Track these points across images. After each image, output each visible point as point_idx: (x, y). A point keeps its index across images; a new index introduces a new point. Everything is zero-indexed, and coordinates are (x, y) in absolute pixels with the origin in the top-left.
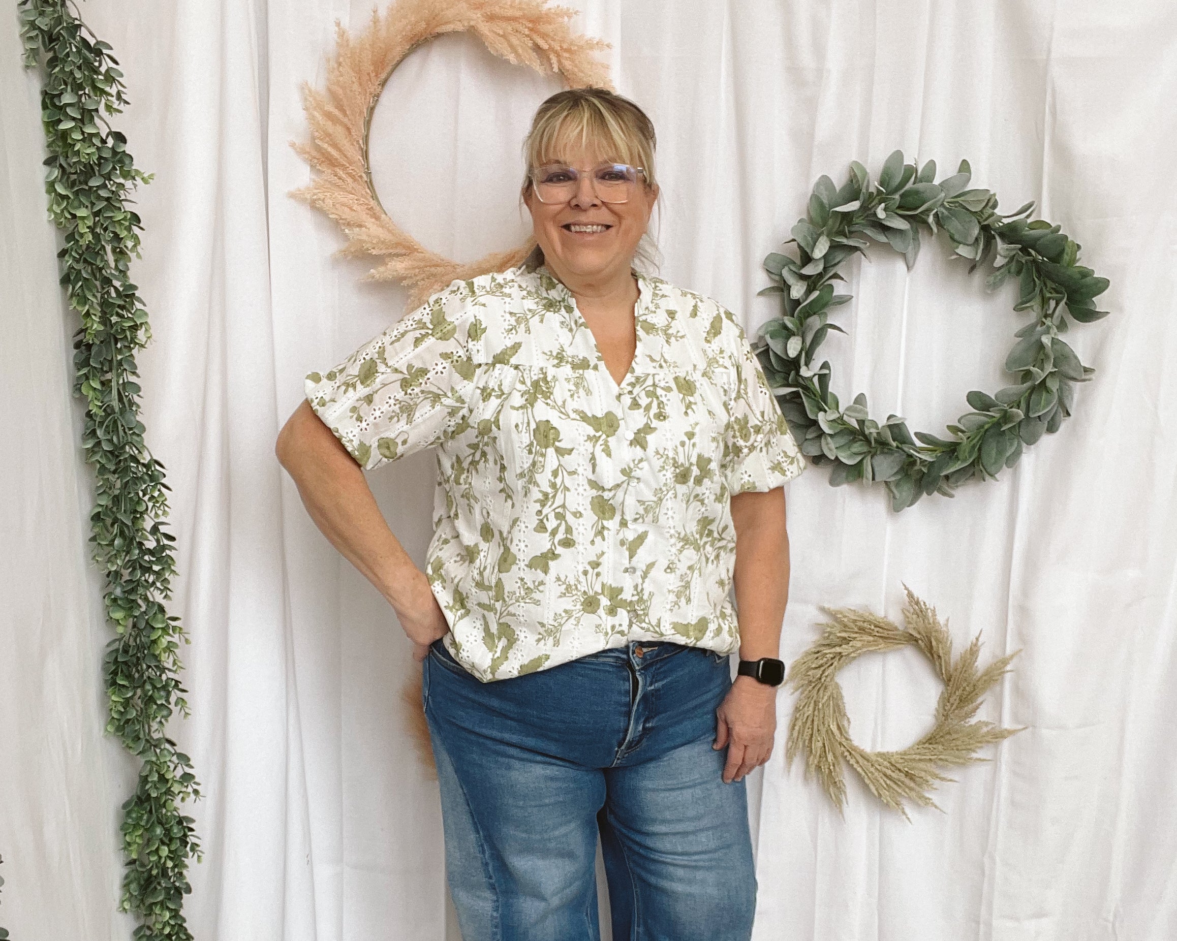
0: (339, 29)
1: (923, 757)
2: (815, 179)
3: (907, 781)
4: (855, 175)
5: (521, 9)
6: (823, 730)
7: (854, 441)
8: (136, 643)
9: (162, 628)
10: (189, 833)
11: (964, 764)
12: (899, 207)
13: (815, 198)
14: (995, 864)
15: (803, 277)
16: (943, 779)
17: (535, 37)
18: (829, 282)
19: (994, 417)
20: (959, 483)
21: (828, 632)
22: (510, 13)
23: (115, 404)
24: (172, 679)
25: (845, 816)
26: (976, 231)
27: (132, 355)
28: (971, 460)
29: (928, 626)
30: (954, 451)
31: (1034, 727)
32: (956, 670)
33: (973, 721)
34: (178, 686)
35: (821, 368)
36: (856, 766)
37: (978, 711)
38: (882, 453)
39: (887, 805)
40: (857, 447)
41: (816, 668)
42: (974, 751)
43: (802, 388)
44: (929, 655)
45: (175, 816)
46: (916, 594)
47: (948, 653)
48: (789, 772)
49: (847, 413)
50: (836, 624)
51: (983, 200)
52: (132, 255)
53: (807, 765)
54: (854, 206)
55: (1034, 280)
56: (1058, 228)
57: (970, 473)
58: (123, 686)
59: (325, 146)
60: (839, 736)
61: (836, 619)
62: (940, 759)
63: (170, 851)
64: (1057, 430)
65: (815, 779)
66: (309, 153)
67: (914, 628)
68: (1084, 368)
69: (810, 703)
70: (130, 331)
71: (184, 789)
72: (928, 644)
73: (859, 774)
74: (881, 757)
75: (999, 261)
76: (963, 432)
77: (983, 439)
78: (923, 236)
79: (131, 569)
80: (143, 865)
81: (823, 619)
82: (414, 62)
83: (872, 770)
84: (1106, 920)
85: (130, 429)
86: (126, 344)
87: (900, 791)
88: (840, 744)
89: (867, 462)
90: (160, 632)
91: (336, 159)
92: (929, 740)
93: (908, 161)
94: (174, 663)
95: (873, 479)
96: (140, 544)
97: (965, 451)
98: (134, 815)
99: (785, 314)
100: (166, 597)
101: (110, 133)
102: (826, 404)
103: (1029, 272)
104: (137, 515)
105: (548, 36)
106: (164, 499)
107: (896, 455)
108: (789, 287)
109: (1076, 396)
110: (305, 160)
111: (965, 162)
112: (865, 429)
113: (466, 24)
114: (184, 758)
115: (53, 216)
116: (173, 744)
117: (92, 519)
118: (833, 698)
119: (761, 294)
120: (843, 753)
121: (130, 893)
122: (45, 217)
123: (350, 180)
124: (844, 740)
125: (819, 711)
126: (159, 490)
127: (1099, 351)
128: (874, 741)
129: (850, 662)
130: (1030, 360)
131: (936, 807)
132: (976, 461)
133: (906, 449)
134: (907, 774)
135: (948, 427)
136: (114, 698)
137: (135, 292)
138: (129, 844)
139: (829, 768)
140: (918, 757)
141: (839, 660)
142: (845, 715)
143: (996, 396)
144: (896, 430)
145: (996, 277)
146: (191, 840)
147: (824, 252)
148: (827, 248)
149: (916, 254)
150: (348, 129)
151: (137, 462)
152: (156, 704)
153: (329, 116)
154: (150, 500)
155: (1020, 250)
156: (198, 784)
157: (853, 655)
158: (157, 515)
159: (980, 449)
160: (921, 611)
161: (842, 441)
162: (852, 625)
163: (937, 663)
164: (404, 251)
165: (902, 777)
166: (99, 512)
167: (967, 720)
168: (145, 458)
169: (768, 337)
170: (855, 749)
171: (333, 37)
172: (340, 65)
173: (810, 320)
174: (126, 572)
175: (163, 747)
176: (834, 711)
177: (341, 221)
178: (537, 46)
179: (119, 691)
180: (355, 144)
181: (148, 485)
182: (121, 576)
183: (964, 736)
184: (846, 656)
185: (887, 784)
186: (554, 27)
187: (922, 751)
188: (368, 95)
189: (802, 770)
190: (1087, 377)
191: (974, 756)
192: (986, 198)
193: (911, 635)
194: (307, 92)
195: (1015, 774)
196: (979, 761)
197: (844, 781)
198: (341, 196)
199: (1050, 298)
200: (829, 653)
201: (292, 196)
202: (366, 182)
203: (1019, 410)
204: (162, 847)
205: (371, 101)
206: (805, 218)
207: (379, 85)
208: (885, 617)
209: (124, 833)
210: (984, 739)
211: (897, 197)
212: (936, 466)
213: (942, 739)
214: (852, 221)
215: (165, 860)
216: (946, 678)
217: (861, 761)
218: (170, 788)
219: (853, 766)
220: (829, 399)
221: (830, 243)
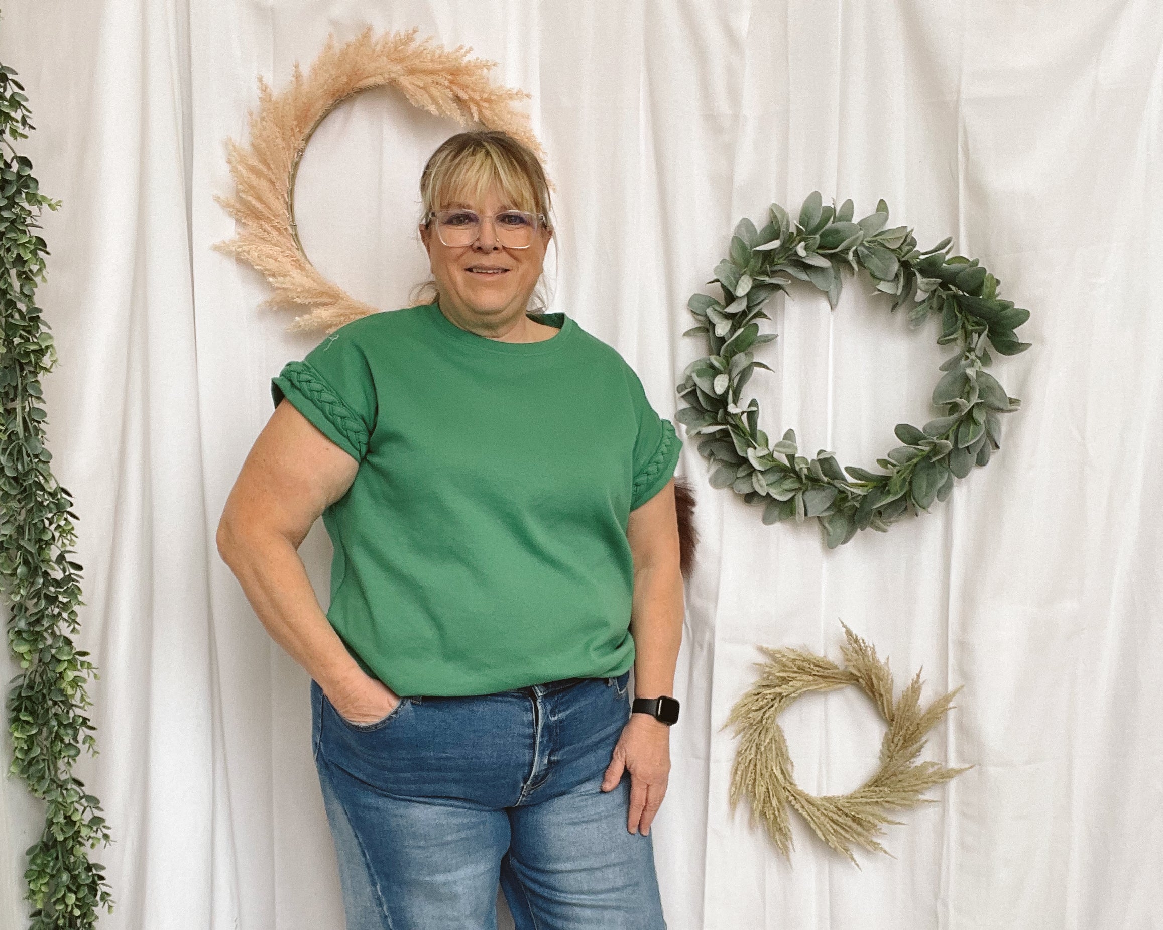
0: (262, 84)
1: (869, 800)
2: (736, 222)
3: (854, 826)
4: (775, 217)
5: (441, 63)
6: (767, 775)
7: (785, 477)
8: (42, 679)
9: (68, 661)
10: (99, 882)
11: (910, 807)
12: (820, 247)
13: (737, 240)
14: (948, 910)
15: (728, 316)
16: (889, 822)
17: (455, 88)
18: (754, 321)
19: (924, 451)
20: (892, 519)
21: (767, 672)
22: (430, 66)
23: (20, 430)
24: (80, 716)
25: (793, 863)
26: (896, 266)
27: (37, 381)
28: (902, 493)
29: (868, 663)
30: (886, 485)
31: (980, 765)
32: (898, 709)
33: (919, 761)
34: (87, 723)
35: (749, 406)
36: (801, 811)
37: (923, 750)
38: (813, 488)
39: (835, 849)
40: (789, 484)
41: (757, 710)
42: (922, 794)
43: (731, 425)
44: (870, 694)
45: (83, 862)
46: (855, 632)
47: (889, 691)
48: (733, 818)
49: (776, 449)
50: (775, 664)
51: (901, 237)
52: (38, 279)
53: (752, 812)
54: (775, 244)
55: (956, 315)
56: (976, 262)
57: (903, 508)
58: (27, 722)
59: (249, 199)
60: (783, 780)
61: (775, 659)
62: (887, 802)
63: (77, 899)
64: (987, 463)
65: (760, 829)
66: (233, 206)
67: (854, 666)
68: (1010, 399)
69: (752, 747)
70: (35, 354)
72: (869, 683)
73: (804, 819)
74: (827, 802)
75: (920, 296)
76: (894, 465)
77: (914, 471)
78: (844, 274)
79: (35, 600)
80: (49, 916)
81: (761, 659)
82: (337, 120)
83: (818, 814)
85: (36, 456)
86: (32, 370)
87: (847, 836)
88: (784, 788)
89: (799, 497)
90: (66, 665)
91: (262, 212)
92: (875, 782)
93: (826, 202)
94: (82, 699)
95: (806, 514)
96: (46, 574)
97: (896, 485)
98: (39, 861)
99: (711, 352)
100: (74, 631)
101: (15, 157)
102: (755, 442)
103: (951, 308)
104: (43, 545)
105: (467, 87)
106: (70, 527)
107: (828, 490)
108: (714, 326)
109: (1004, 429)
110: (231, 214)
111: (881, 201)
112: (796, 465)
113: (386, 76)
114: (94, 801)
116: (80, 784)
118: (775, 741)
119: (687, 334)
120: (788, 797)
123: (275, 233)
124: (788, 784)
125: (761, 757)
126: (66, 519)
127: (1023, 382)
128: (819, 786)
129: (791, 703)
130: (957, 393)
131: (885, 852)
132: (908, 495)
133: (838, 485)
135: (878, 461)
136: (16, 734)
137: (40, 315)
138: (33, 892)
139: (774, 814)
140: (864, 800)
141: (780, 701)
142: (788, 758)
143: (924, 429)
144: (826, 466)
145: (918, 312)
146: (101, 889)
147: (747, 290)
148: (750, 287)
149: (839, 294)
150: (272, 183)
151: (43, 489)
152: (62, 741)
153: (253, 169)
154: (56, 529)
155: (940, 285)
156: (109, 828)
157: (793, 695)
158: (63, 544)
159: (911, 483)
160: (861, 650)
161: (773, 477)
162: (790, 664)
163: (879, 703)
164: (329, 300)
165: (849, 821)
166: (2, 542)
167: (912, 760)
168: (52, 486)
169: (695, 376)
170: (800, 793)
171: (256, 93)
172: (263, 119)
173: (736, 357)
174: (30, 603)
175: (69, 787)
176: (777, 754)
177: (266, 272)
178: (458, 97)
179: (23, 727)
180: (280, 197)
181: (55, 514)
182: (26, 609)
183: (910, 777)
184: (786, 696)
185: (833, 829)
186: (473, 79)
187: (869, 794)
188: (292, 150)
189: (746, 816)
190: (1013, 407)
191: (921, 797)
192: (904, 234)
193: (852, 674)
194: (231, 148)
195: (964, 814)
196: (926, 803)
197: (790, 828)
198: (266, 248)
199: (972, 331)
200: (770, 694)
201: (217, 248)
202: (292, 234)
203: (948, 442)
204: (69, 895)
205: (296, 156)
206: (728, 258)
207: (303, 140)
208: (825, 657)
209: (28, 880)
210: (930, 780)
211: (817, 236)
212: (868, 500)
213: (888, 781)
214: (773, 260)
215: (73, 909)
216: (889, 719)
217: (806, 806)
218: (78, 832)
219: (797, 810)
220: (759, 437)
221: (753, 282)
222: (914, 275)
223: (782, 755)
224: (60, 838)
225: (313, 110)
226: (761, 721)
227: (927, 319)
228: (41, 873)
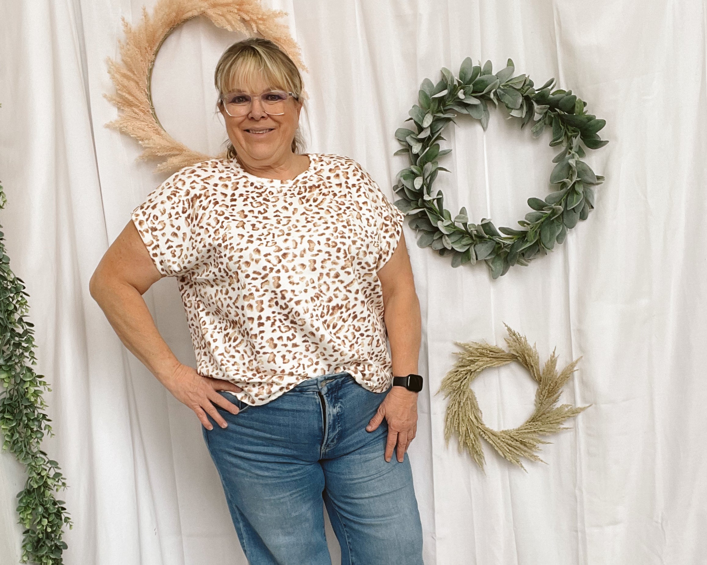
0: (125, 22)
1: (530, 431)
2: (421, 81)
3: (522, 447)
4: (444, 75)
6: (466, 420)
7: (463, 237)
8: (17, 393)
9: (30, 381)
10: (63, 511)
11: (555, 433)
12: (473, 92)
13: (422, 93)
14: (582, 493)
15: (420, 140)
16: (543, 443)
17: (241, 13)
18: (436, 142)
19: (546, 214)
20: (530, 258)
21: (461, 358)
24: (41, 414)
25: (486, 472)
26: (520, 100)
28: (535, 241)
29: (522, 347)
30: (525, 236)
31: (596, 404)
32: (543, 374)
33: (558, 405)
34: (45, 418)
35: (438, 195)
36: (488, 440)
37: (560, 397)
38: (481, 242)
39: (511, 461)
40: (465, 241)
41: (457, 381)
42: (562, 424)
43: (427, 208)
44: (526, 366)
45: (51, 500)
46: (513, 329)
47: (537, 363)
48: (447, 448)
49: (457, 220)
50: (465, 352)
51: (522, 81)
53: (459, 443)
54: (445, 92)
55: (561, 127)
56: (570, 93)
57: (537, 250)
58: (9, 419)
59: (124, 94)
60: (476, 422)
61: (465, 349)
62: (541, 431)
63: (49, 522)
64: (587, 218)
65: (465, 454)
66: (115, 100)
67: (514, 350)
68: (597, 176)
69: (455, 404)
71: (56, 483)
72: (524, 359)
73: (490, 444)
74: (504, 434)
75: (537, 117)
76: (528, 224)
77: (541, 226)
78: (490, 108)
79: (8, 346)
80: (34, 532)
81: (457, 350)
82: (172, 40)
83: (499, 441)
84: (657, 522)
85: (1, 260)
87: (518, 453)
88: (478, 427)
89: (472, 249)
90: (29, 383)
91: (132, 102)
92: (532, 419)
93: (475, 64)
94: (42, 404)
95: (477, 259)
96: (13, 330)
97: (531, 236)
98: (24, 501)
99: (411, 164)
100: (33, 363)
102: (443, 217)
103: (557, 122)
104: (9, 313)
105: (249, 12)
106: (25, 301)
107: (489, 243)
108: (411, 147)
109: (596, 196)
110: (114, 105)
111: (509, 60)
112: (468, 229)
113: (199, 10)
114: (54, 464)
116: (45, 454)
118: (470, 399)
119: (396, 154)
120: (480, 433)
121: (27, 551)
123: (141, 114)
124: (480, 425)
125: (462, 409)
126: (21, 297)
127: (606, 165)
128: (499, 424)
129: (477, 375)
130: (565, 176)
131: (542, 461)
132: (538, 241)
133: (495, 239)
134: (521, 442)
135: (519, 222)
136: (3, 427)
138: (23, 519)
139: (472, 443)
140: (526, 431)
141: (471, 375)
142: (478, 409)
143: (546, 200)
144: (487, 228)
145: (537, 127)
146: (64, 515)
147: (430, 123)
148: (431, 121)
149: (487, 120)
150: (137, 83)
151: (6, 280)
152: (32, 429)
153: (124, 76)
154: (17, 303)
155: (549, 109)
156: (65, 479)
158: (22, 312)
159: (540, 234)
160: (517, 339)
161: (455, 238)
162: (475, 352)
163: (531, 371)
164: (177, 152)
165: (518, 444)
167: (555, 404)
168: (11, 277)
169: (402, 179)
170: (487, 430)
171: (122, 28)
172: (127, 44)
173: (426, 166)
175: (38, 456)
176: (471, 407)
177: (138, 138)
178: (243, 19)
179: (7, 422)
181: (15, 294)
182: (4, 352)
183: (554, 415)
184: (474, 371)
185: (509, 450)
186: (252, 6)
187: (529, 427)
188: (147, 61)
189: (456, 446)
190: (599, 182)
191: (562, 426)
192: (524, 79)
193: (513, 355)
194: (110, 63)
195: (589, 435)
196: (565, 430)
197: (483, 451)
198: (138, 124)
199: (572, 136)
200: (464, 371)
201: (108, 126)
202: (152, 114)
203: (560, 207)
204: (44, 520)
205: (150, 66)
206: (418, 105)
207: (153, 55)
208: (496, 345)
209: (19, 512)
210: (566, 415)
211: (471, 86)
212: (515, 247)
213: (540, 418)
214: (445, 103)
215: (46, 528)
216: (538, 380)
217: (492, 437)
218: (46, 482)
219: (486, 440)
220: (445, 214)
221: (433, 118)
222: (532, 104)
223: (475, 407)
224: (36, 486)
225: (157, 35)
226: (460, 387)
227: (544, 131)
228: (27, 507)
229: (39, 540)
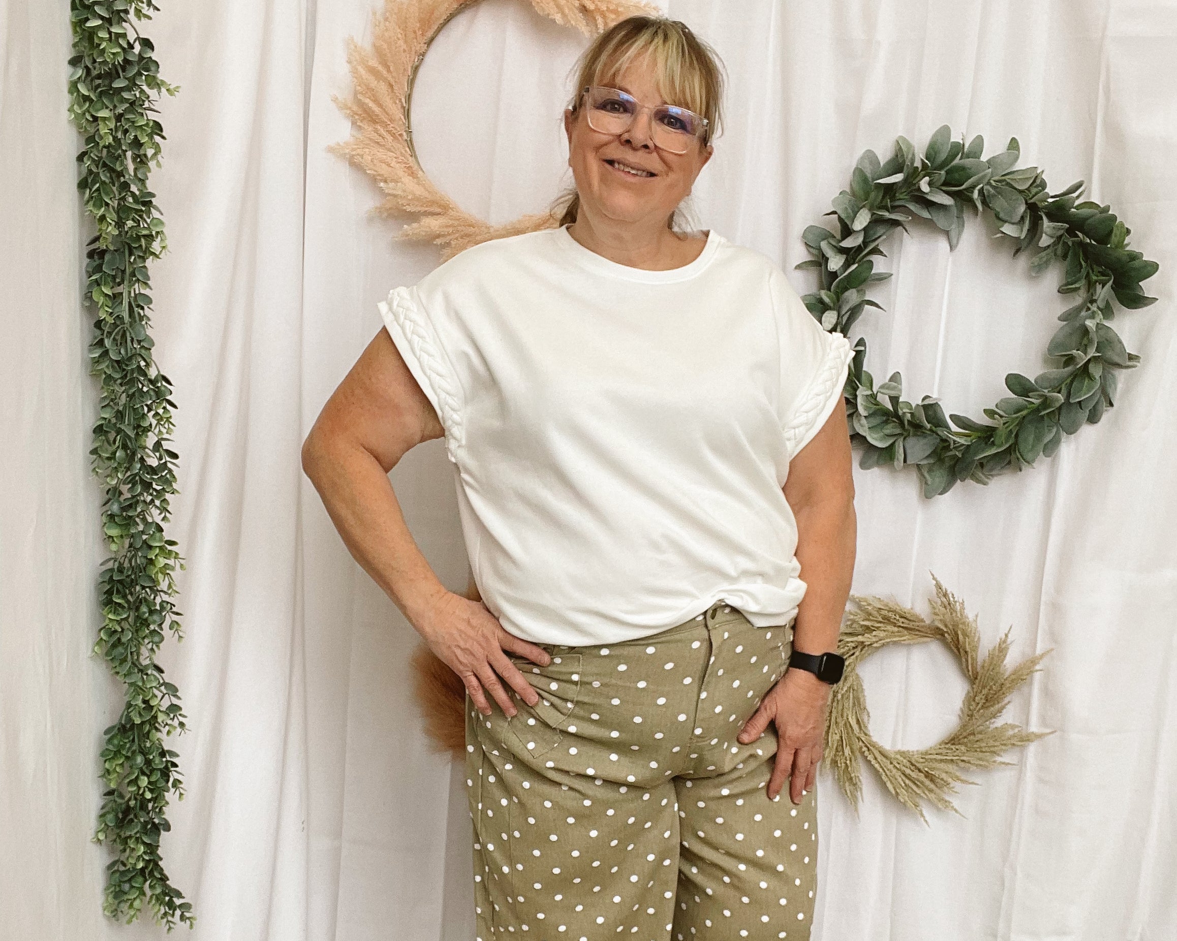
1: (944, 758)
2: (860, 153)
3: (927, 782)
4: (900, 148)
6: (842, 724)
7: (886, 422)
8: (131, 564)
9: (158, 548)
10: (172, 769)
11: (985, 768)
12: (945, 184)
13: (859, 172)
14: (1015, 874)
15: (842, 251)
16: (963, 781)
18: (869, 258)
19: (1033, 403)
20: (993, 473)
21: (852, 620)
23: (126, 315)
24: (167, 602)
25: (861, 814)
26: (1022, 209)
27: (145, 267)
28: (1007, 445)
29: (955, 619)
30: (991, 436)
31: (1062, 730)
32: (983, 667)
33: (999, 722)
34: (173, 609)
35: (857, 344)
36: (873, 762)
37: (1004, 711)
38: (915, 435)
39: (904, 804)
40: (889, 429)
42: (998, 755)
44: (955, 650)
45: (158, 748)
46: (945, 585)
47: (975, 648)
49: (880, 390)
50: (859, 612)
51: (1030, 178)
52: (152, 165)
54: (898, 178)
55: (1080, 264)
56: (1107, 209)
57: (1006, 462)
58: (120, 605)
59: (367, 101)
60: (857, 729)
61: (860, 607)
62: (963, 761)
63: (149, 783)
64: (1099, 420)
65: (831, 777)
66: (350, 108)
67: (941, 620)
68: (1129, 354)
70: (144, 239)
72: (954, 638)
73: (875, 769)
74: (901, 756)
75: (1045, 241)
76: (1001, 416)
77: (1022, 423)
78: (967, 217)
79: (130, 485)
80: (121, 796)
83: (891, 767)
85: (139, 342)
86: (141, 254)
87: (918, 791)
88: (859, 738)
89: (899, 444)
90: (157, 551)
91: (377, 116)
92: (952, 740)
93: (955, 138)
94: (170, 586)
95: (905, 461)
96: (142, 460)
97: (1001, 436)
98: (116, 742)
99: (821, 288)
100: (165, 518)
101: (138, 38)
102: (859, 382)
103: (1076, 255)
104: (140, 430)
106: (169, 416)
107: (930, 438)
108: (827, 259)
109: (1120, 386)
110: (347, 116)
111: (1013, 139)
112: (899, 410)
114: (173, 690)
115: (73, 116)
116: (161, 671)
117: (94, 431)
118: (853, 690)
119: (798, 267)
120: (861, 748)
121: (106, 824)
122: (65, 116)
123: (389, 138)
124: (863, 735)
125: (838, 703)
126: (164, 408)
127: (1145, 338)
128: (894, 739)
129: (873, 654)
130: (1075, 345)
131: (956, 811)
132: (1013, 447)
133: (940, 433)
134: (928, 775)
135: (985, 410)
137: (153, 200)
138: (108, 771)
139: (846, 763)
140: (939, 757)
141: (861, 650)
142: (865, 709)
143: (1035, 381)
144: (930, 412)
145: (1041, 258)
146: (173, 776)
147: (865, 224)
148: (868, 220)
149: (960, 234)
150: (391, 86)
151: (145, 375)
152: (148, 628)
153: (372, 71)
154: (154, 416)
155: (1067, 230)
156: (185, 717)
157: (875, 645)
158: (161, 432)
159: (1017, 436)
160: (949, 604)
161: (876, 421)
162: (876, 614)
163: (963, 659)
164: (439, 210)
165: (922, 777)
166: (102, 425)
167: (993, 720)
168: (153, 373)
170: (873, 745)
172: (386, 19)
173: (847, 294)
174: (125, 488)
175: (150, 673)
176: (854, 703)
177: (378, 178)
178: (584, 7)
180: (398, 102)
181: (154, 401)
182: (121, 493)
183: (988, 738)
184: (868, 645)
185: (905, 783)
187: (945, 751)
188: (413, 53)
190: (1131, 363)
191: (999, 759)
192: (1033, 175)
193: (938, 628)
194: (353, 47)
195: (1041, 780)
196: (1003, 765)
197: (861, 778)
198: (380, 153)
199: (1096, 281)
200: (852, 642)
201: (331, 150)
202: (406, 140)
203: (1060, 395)
204: (142, 777)
205: (416, 61)
206: (848, 190)
207: (425, 43)
208: (912, 609)
209: (104, 759)
210: (1009, 742)
211: (943, 172)
212: (971, 450)
213: (966, 740)
214: (894, 195)
215: (144, 791)
216: (972, 676)
217: (879, 757)
218: (155, 717)
219: (870, 761)
220: (864, 378)
221: (872, 216)
222: (1041, 219)
223: (859, 705)
224: (138, 721)
225: (437, 13)
227: (1050, 267)
228: (117, 753)
229: (127, 810)
